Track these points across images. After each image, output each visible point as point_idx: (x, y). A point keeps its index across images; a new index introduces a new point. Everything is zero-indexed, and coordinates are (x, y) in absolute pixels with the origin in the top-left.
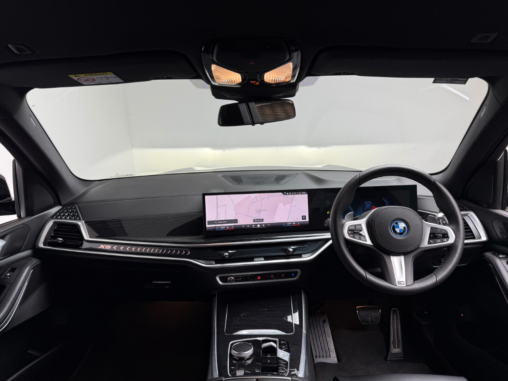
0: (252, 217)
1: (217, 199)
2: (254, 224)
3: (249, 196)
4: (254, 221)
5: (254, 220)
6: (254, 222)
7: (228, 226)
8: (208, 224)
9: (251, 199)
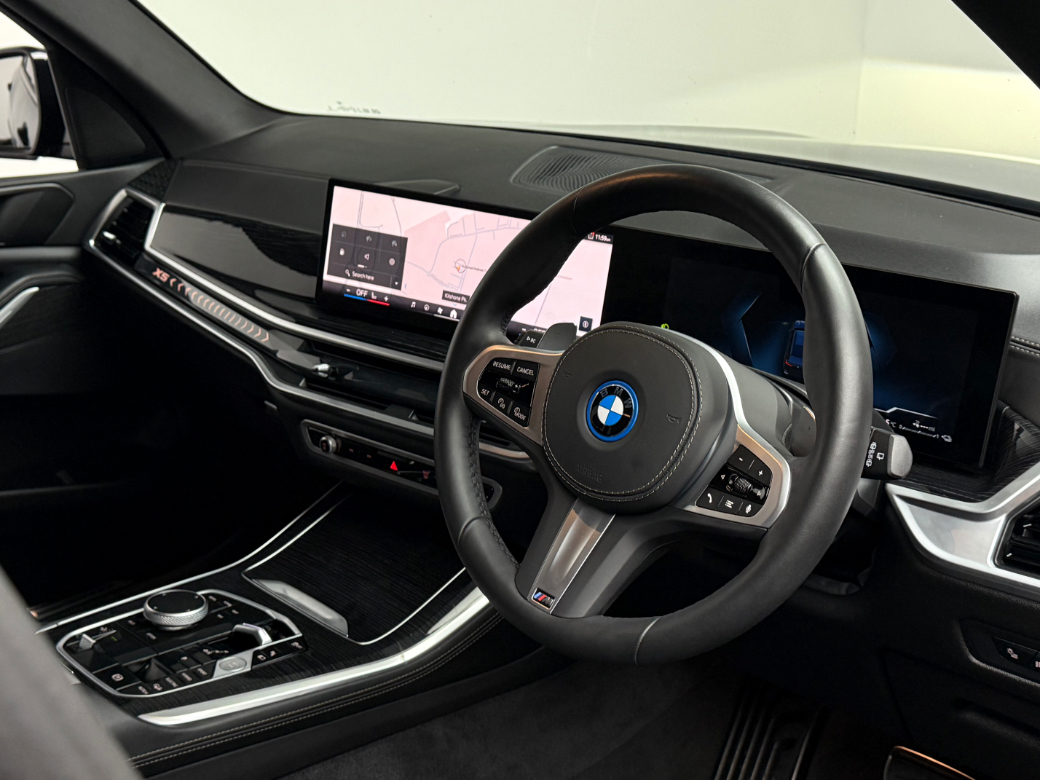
0: (442, 283)
1: (361, 203)
2: (442, 307)
3: (445, 212)
4: (445, 295)
5: (445, 292)
6: (444, 298)
7: (376, 293)
8: (329, 273)
9: (447, 225)
